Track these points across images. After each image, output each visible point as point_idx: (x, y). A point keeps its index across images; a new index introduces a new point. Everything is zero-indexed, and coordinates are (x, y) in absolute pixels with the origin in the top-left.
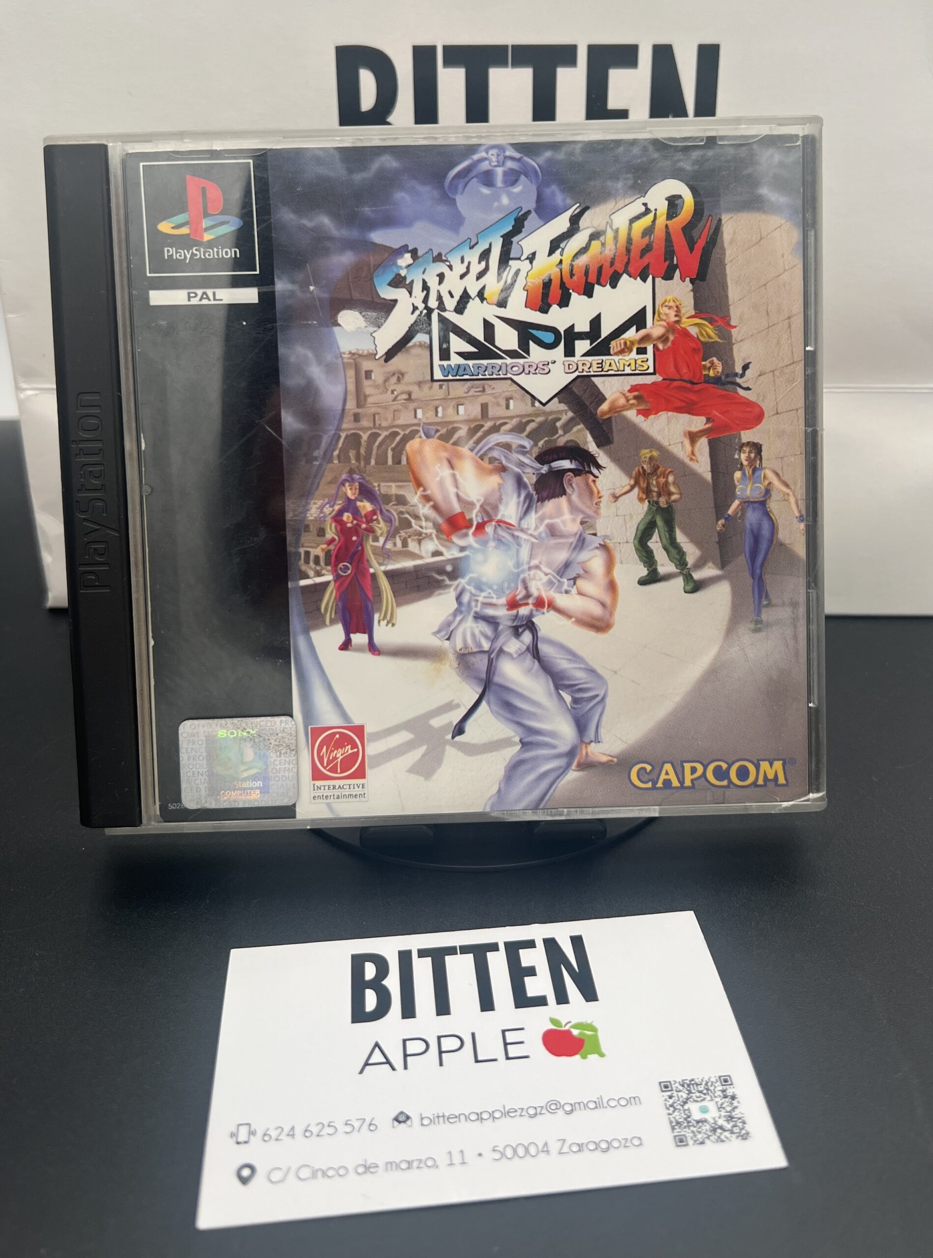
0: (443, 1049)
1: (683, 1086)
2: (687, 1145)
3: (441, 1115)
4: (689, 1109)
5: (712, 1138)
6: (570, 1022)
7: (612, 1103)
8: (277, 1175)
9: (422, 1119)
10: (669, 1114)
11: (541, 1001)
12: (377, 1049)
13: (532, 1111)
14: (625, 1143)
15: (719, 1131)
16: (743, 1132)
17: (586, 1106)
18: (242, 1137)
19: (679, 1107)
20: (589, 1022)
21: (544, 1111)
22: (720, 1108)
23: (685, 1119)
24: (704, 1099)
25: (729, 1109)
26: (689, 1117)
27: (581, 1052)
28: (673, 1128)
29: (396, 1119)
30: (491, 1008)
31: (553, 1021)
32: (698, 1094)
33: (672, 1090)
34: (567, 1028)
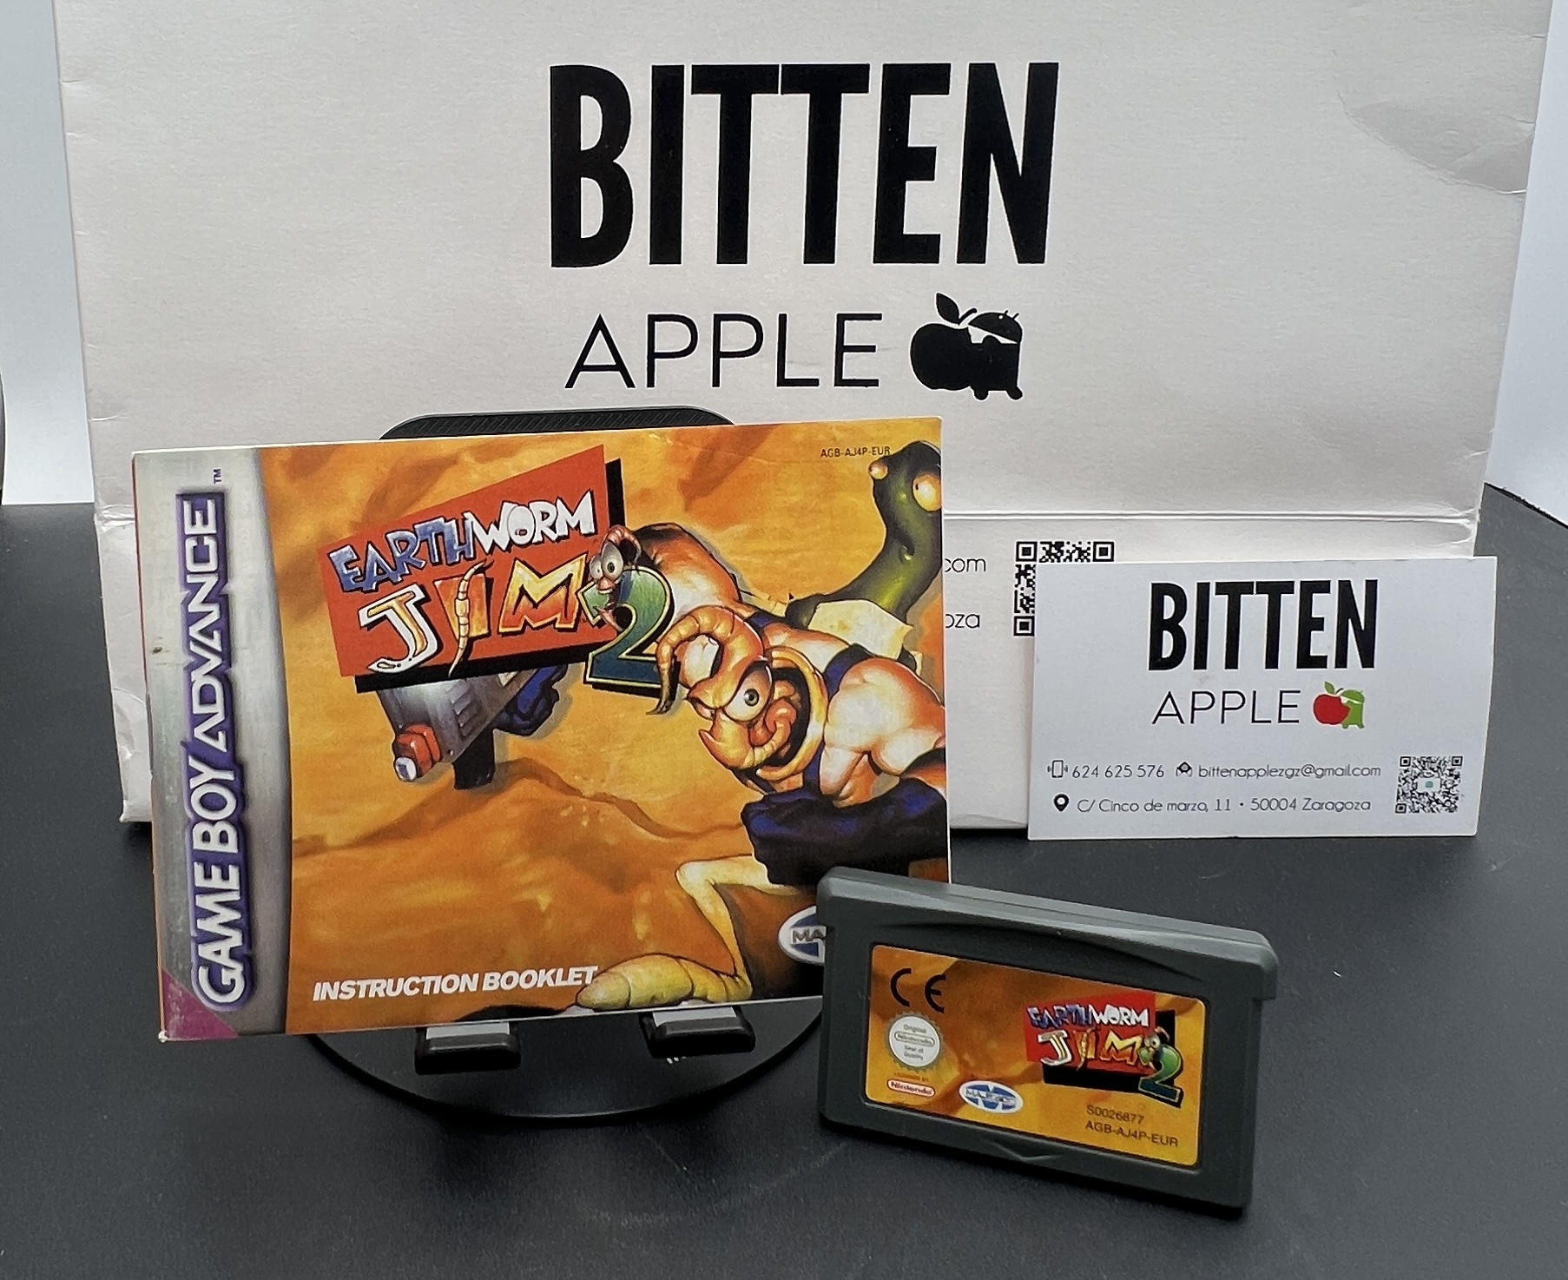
0: (1227, 706)
1: (1420, 762)
2: (1404, 812)
3: (1216, 768)
4: (1417, 783)
5: (1425, 809)
8: (1084, 807)
9: (1200, 770)
10: (1400, 786)
12: (1169, 699)
13: (1290, 773)
14: (1357, 806)
15: (1434, 803)
16: (1453, 806)
17: (1335, 772)
19: (1411, 781)
20: (1359, 691)
21: (1300, 773)
22: (1443, 784)
23: (1411, 791)
24: (1433, 775)
25: (1449, 786)
26: (1414, 790)
27: (1344, 722)
28: (1398, 798)
29: (1179, 768)
30: (1276, 666)
31: (1329, 686)
32: (1429, 771)
33: (1409, 765)
34: (1338, 695)
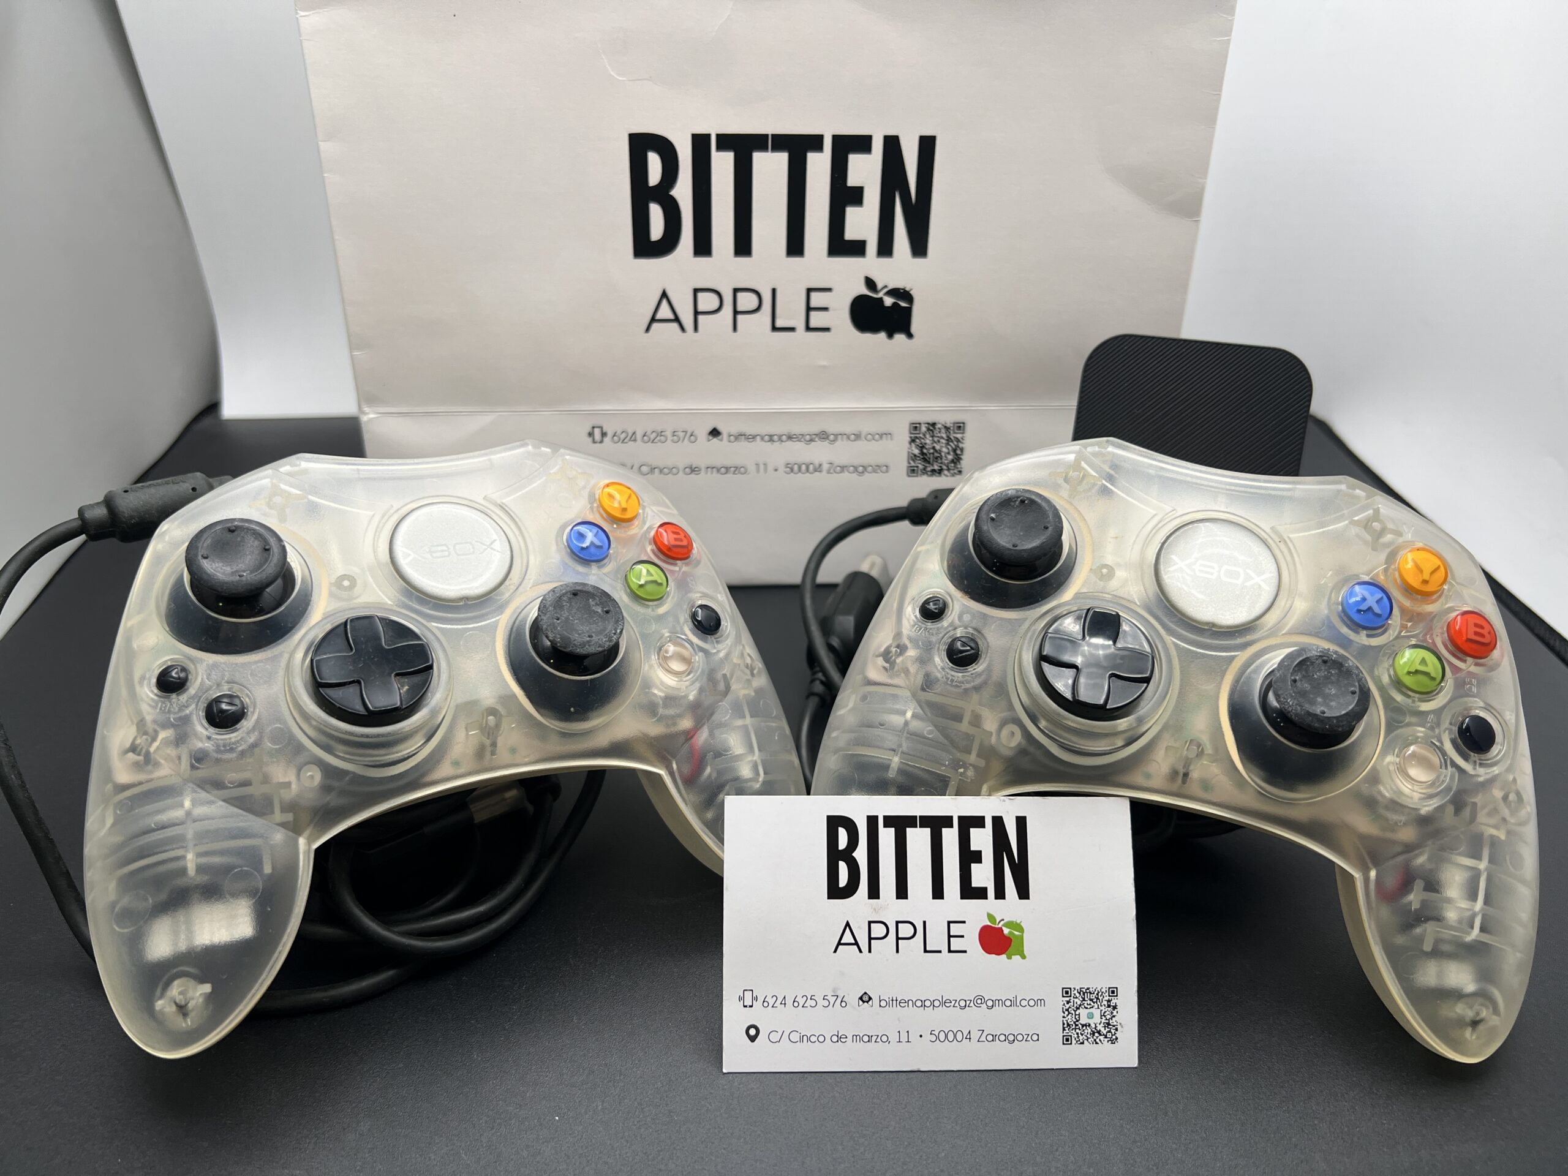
0: (900, 936)
1: (1080, 993)
2: (1071, 1044)
3: (894, 999)
5: (1089, 1040)
6: (1003, 920)
7: (1024, 1003)
8: (775, 1037)
9: (880, 1001)
10: (1064, 1017)
11: (981, 893)
12: (848, 928)
13: (963, 1004)
14: (1027, 1038)
15: (1097, 1035)
16: (1114, 1037)
17: (1004, 1003)
18: (748, 1002)
19: (1073, 1012)
20: (1018, 922)
21: (972, 1004)
22: (1103, 1015)
23: (1075, 1023)
24: (1093, 1007)
25: (1108, 1017)
26: (1077, 1021)
27: (1007, 952)
28: (1064, 1029)
29: (861, 998)
30: (942, 897)
31: (990, 917)
32: (1089, 1002)
33: (1070, 996)
34: (1000, 926)
